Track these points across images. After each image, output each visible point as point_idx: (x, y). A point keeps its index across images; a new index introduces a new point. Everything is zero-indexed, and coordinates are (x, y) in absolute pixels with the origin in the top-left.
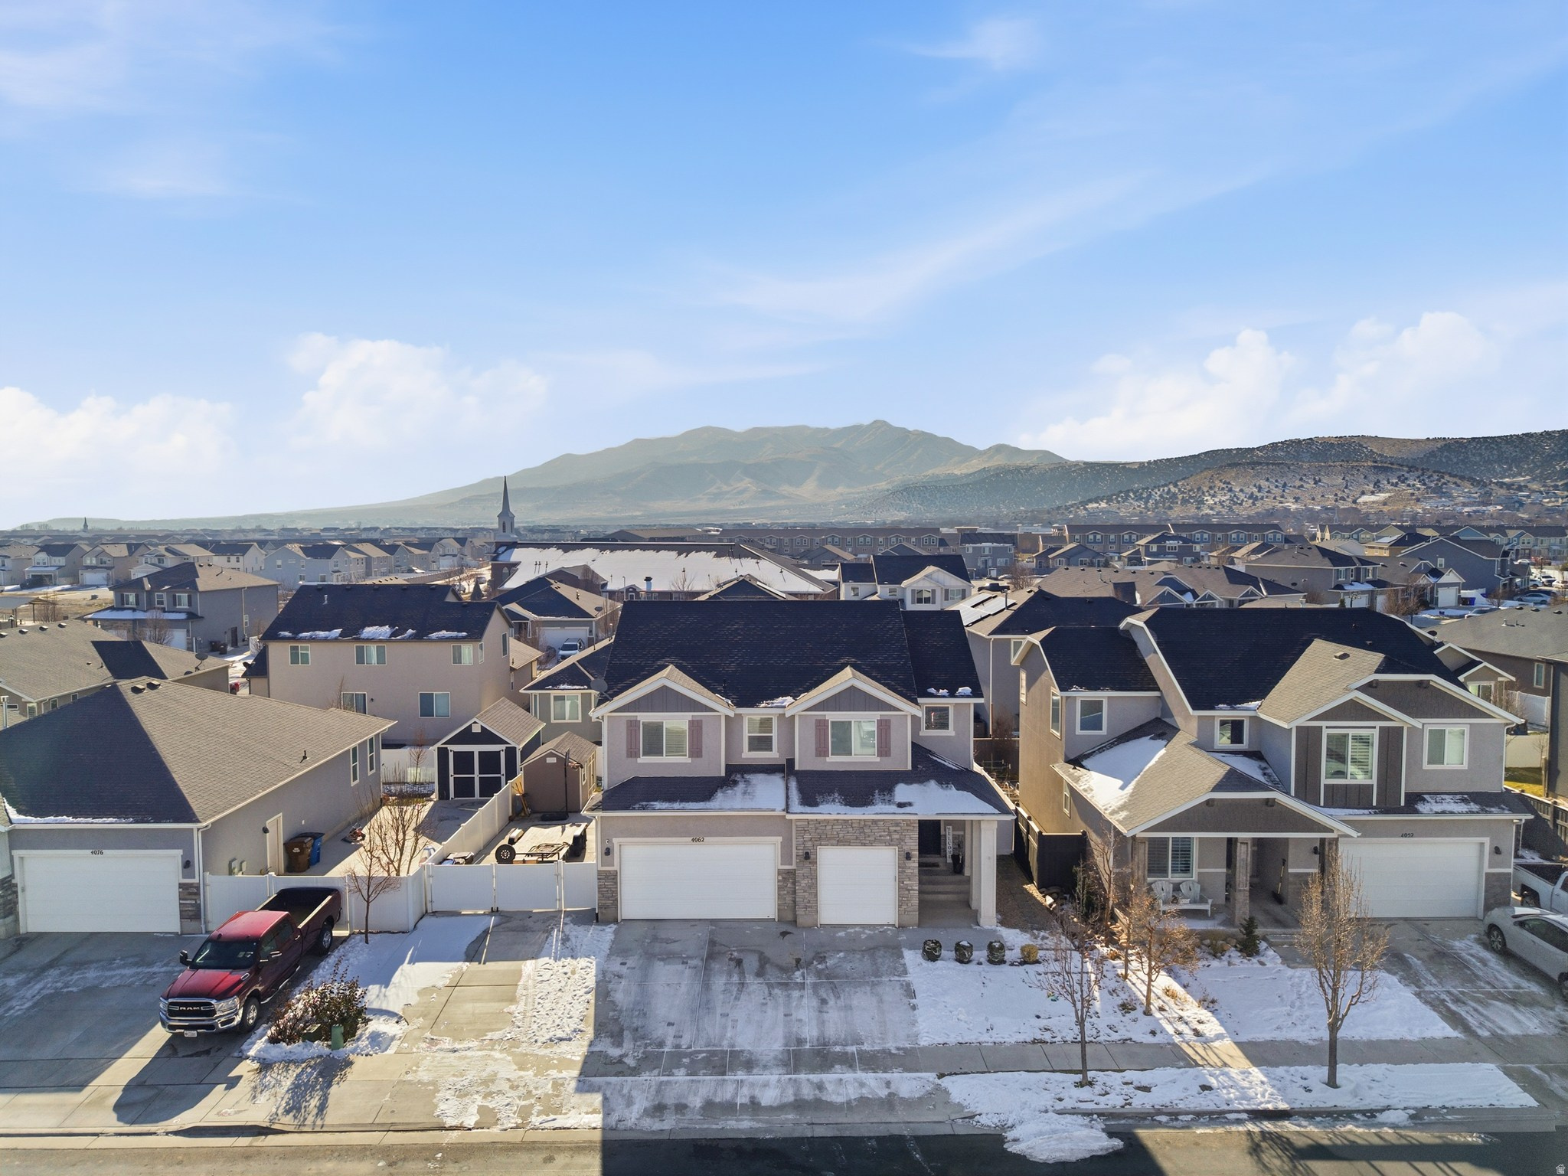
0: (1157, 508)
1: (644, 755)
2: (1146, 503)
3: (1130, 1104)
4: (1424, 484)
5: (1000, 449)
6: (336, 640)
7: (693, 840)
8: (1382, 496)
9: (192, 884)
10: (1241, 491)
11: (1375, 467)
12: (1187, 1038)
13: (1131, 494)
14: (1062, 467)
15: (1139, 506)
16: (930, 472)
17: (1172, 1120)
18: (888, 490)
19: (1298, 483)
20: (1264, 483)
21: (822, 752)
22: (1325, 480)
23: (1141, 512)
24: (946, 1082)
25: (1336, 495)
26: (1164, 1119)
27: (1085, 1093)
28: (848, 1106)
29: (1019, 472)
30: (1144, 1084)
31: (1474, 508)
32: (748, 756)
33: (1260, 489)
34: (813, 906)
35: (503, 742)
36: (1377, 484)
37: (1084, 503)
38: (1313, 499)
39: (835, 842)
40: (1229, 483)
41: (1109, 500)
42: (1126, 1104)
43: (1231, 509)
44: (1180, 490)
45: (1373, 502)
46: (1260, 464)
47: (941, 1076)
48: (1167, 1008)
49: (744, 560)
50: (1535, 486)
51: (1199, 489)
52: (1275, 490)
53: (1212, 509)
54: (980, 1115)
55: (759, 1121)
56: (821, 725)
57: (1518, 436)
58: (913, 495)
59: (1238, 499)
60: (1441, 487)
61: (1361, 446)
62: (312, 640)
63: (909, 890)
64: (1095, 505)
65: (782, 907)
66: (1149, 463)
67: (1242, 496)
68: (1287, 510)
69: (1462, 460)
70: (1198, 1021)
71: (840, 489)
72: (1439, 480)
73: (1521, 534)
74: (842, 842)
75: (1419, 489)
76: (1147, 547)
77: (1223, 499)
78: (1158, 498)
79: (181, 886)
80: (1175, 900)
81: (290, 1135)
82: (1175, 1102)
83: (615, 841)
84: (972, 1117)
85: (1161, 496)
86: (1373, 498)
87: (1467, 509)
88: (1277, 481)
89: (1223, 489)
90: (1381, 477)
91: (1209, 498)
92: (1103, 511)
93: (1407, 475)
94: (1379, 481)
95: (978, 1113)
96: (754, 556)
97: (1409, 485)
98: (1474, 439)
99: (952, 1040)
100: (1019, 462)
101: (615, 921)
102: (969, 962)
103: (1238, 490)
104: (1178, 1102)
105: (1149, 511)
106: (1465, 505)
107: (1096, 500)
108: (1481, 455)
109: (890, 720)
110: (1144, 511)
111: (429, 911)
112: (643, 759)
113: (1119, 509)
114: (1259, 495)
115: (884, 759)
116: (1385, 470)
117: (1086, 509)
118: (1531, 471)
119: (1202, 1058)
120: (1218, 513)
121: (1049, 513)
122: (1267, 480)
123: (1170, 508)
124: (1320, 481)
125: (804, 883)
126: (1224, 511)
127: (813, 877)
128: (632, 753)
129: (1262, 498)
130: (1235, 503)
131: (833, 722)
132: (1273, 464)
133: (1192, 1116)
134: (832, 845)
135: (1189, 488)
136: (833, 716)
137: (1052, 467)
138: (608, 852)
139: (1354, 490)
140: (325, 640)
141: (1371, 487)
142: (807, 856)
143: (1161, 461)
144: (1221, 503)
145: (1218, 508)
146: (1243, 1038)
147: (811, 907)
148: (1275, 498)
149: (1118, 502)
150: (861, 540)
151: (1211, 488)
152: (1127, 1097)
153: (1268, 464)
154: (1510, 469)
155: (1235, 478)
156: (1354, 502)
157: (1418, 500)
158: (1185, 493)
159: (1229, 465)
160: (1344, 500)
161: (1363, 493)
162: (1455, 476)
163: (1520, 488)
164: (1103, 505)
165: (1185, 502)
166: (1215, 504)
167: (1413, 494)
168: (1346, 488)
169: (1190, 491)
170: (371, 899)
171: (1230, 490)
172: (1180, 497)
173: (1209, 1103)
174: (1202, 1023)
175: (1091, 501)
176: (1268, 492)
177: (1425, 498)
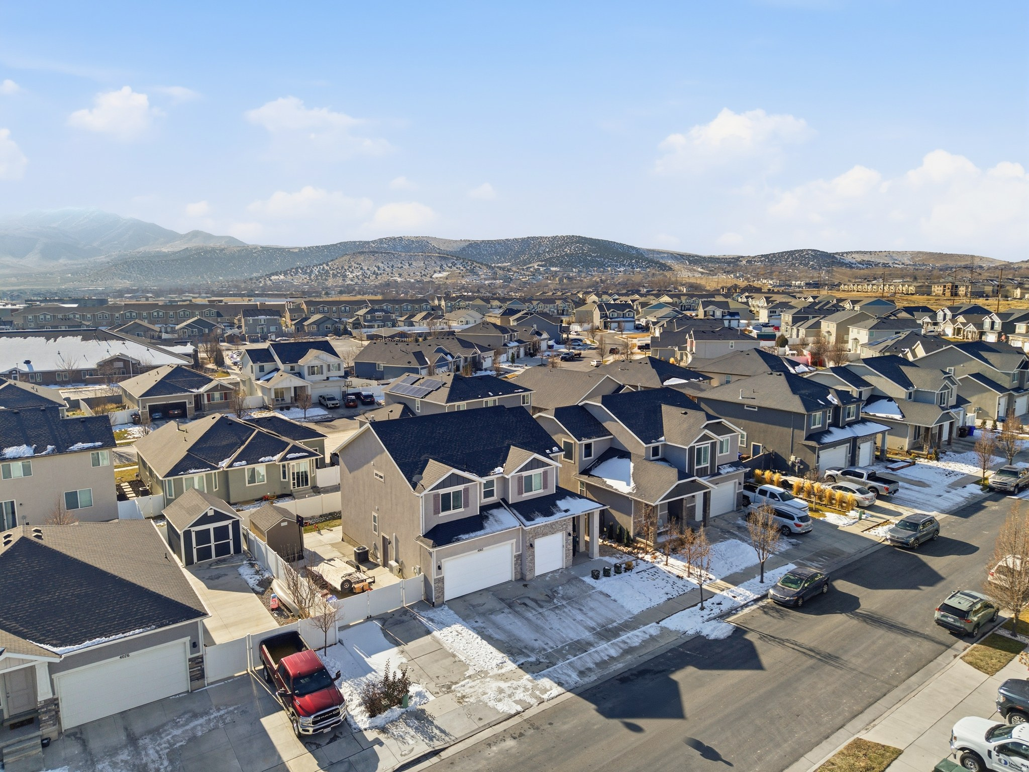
0: (318, 279)
1: (443, 511)
2: (310, 276)
4: (465, 267)
5: (195, 234)
7: (478, 551)
8: (445, 274)
9: (198, 657)
10: (368, 269)
11: (440, 257)
13: (299, 270)
14: (246, 250)
15: (306, 278)
16: (142, 249)
17: (736, 611)
18: (108, 263)
19: (400, 265)
20: (381, 265)
21: (520, 493)
22: (414, 264)
23: (308, 282)
24: (662, 623)
25: (421, 273)
27: (706, 611)
29: (215, 252)
30: (717, 602)
31: (490, 282)
32: (486, 501)
33: (379, 268)
35: (230, 518)
36: (441, 267)
37: (269, 276)
38: (409, 275)
39: (541, 536)
40: (360, 264)
41: (285, 274)
43: (363, 281)
44: (330, 268)
45: (441, 278)
46: (377, 252)
47: (658, 623)
49: (110, 342)
50: (514, 269)
51: (342, 267)
52: (387, 269)
53: (352, 281)
56: (520, 479)
57: (503, 240)
58: (133, 267)
59: (367, 274)
60: (473, 269)
61: (428, 242)
63: (569, 550)
64: (277, 277)
65: (517, 573)
66: (305, 248)
67: (369, 273)
68: (396, 281)
69: (478, 253)
71: (62, 261)
72: (471, 265)
73: (539, 303)
74: (545, 535)
75: (462, 270)
76: (364, 316)
77: (358, 274)
78: (317, 273)
79: (190, 660)
81: (449, 748)
83: (443, 561)
85: (318, 271)
86: (440, 275)
87: (487, 282)
88: (388, 264)
89: (357, 268)
90: (443, 263)
91: (349, 273)
92: (283, 282)
93: (456, 262)
94: (442, 265)
95: (684, 631)
96: (119, 338)
97: (457, 268)
98: (483, 241)
99: (644, 609)
100: (211, 244)
101: (443, 603)
102: (621, 573)
103: (366, 269)
104: (733, 605)
105: (313, 281)
106: (485, 279)
107: (276, 274)
108: (487, 250)
109: (547, 471)
110: (310, 281)
112: (442, 514)
113: (292, 280)
114: (379, 272)
115: (545, 490)
116: (444, 258)
117: (271, 280)
118: (510, 260)
120: (356, 283)
121: (245, 282)
122: (383, 263)
123: (326, 280)
124: (411, 264)
125: (529, 559)
126: (360, 282)
127: (533, 555)
128: (437, 512)
129: (381, 274)
130: (365, 277)
131: (525, 477)
132: (385, 253)
133: (741, 608)
135: (336, 267)
136: (525, 474)
137: (238, 249)
138: (439, 568)
139: (430, 270)
141: (438, 269)
142: (530, 545)
143: (312, 247)
144: (357, 276)
145: (356, 280)
146: (723, 576)
147: (532, 569)
148: (388, 274)
149: (292, 275)
150: (155, 314)
151: (350, 267)
153: (382, 253)
154: (500, 259)
155: (364, 260)
156: (431, 277)
157: (463, 277)
158: (334, 270)
159: (359, 253)
160: (426, 276)
161: (435, 272)
162: (478, 263)
163: (509, 270)
164: (282, 277)
165: (334, 276)
166: (354, 277)
167: (460, 273)
168: (426, 268)
169: (337, 269)
170: (327, 629)
171: (361, 269)
172: (331, 272)
175: (273, 274)
176: (384, 270)
177: (466, 276)
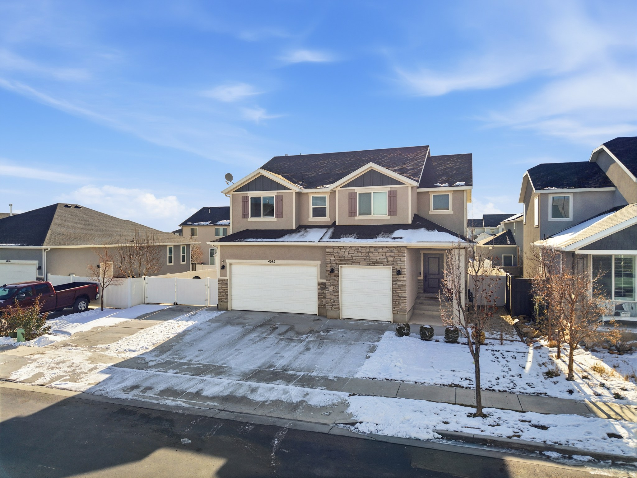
1: (252, 216)
3: (519, 436)
6: (207, 225)
7: (269, 262)
9: (41, 278)
12: (605, 399)
17: (564, 458)
21: (352, 213)
24: (353, 399)
26: (554, 455)
27: (477, 422)
28: (263, 404)
30: (542, 423)
32: (312, 219)
34: (336, 304)
39: (350, 263)
42: (514, 436)
47: (352, 395)
48: (589, 377)
54: (361, 423)
55: (189, 403)
56: (352, 196)
62: (199, 225)
63: (400, 297)
65: (321, 306)
70: (621, 389)
74: (356, 262)
79: (37, 279)
80: (617, 314)
82: (571, 442)
83: (228, 261)
84: (353, 424)
95: (360, 421)
99: (382, 377)
101: (227, 310)
102: (428, 340)
104: (575, 442)
109: (396, 191)
111: (146, 303)
112: (251, 219)
115: (393, 217)
119: (617, 414)
125: (331, 289)
127: (336, 286)
128: (245, 216)
131: (359, 194)
133: (590, 458)
134: (348, 264)
136: (359, 190)
138: (223, 267)
140: (204, 225)
142: (332, 271)
147: (335, 305)
152: (518, 431)
170: (105, 286)
173: (614, 448)
174: (626, 390)
